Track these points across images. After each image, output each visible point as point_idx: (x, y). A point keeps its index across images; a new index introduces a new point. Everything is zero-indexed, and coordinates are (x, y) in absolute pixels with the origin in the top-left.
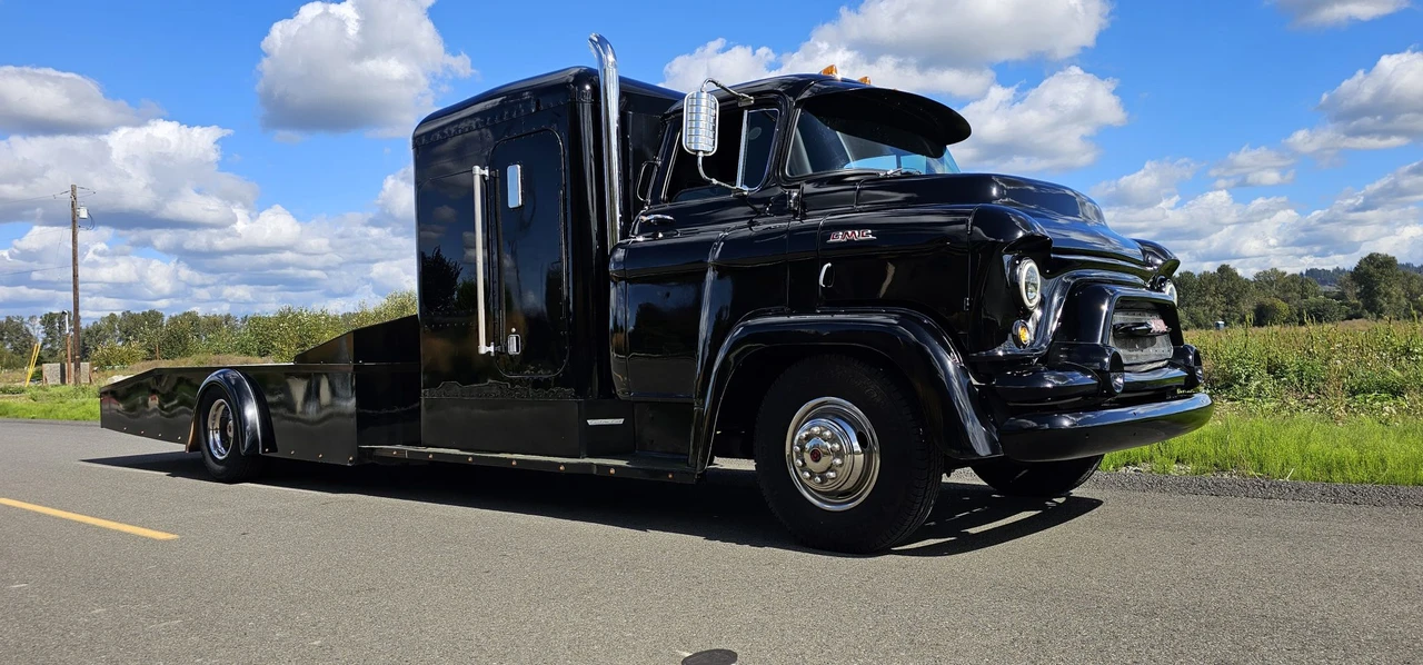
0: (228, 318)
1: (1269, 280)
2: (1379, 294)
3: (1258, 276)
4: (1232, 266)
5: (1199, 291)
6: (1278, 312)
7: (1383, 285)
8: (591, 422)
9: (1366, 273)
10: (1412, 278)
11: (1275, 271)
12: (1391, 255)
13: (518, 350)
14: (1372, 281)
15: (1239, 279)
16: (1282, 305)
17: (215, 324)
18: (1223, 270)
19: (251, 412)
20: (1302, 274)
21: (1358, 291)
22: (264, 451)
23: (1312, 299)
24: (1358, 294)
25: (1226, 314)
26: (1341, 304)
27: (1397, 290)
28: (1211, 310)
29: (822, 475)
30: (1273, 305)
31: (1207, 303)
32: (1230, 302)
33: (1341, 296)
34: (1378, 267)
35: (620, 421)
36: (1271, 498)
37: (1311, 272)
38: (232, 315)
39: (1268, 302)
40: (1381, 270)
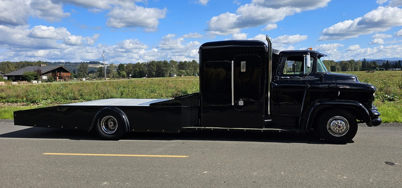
5: (188, 66)
8: (265, 121)
13: (242, 104)
19: (125, 120)
29: (340, 130)
31: (190, 69)
35: (271, 120)
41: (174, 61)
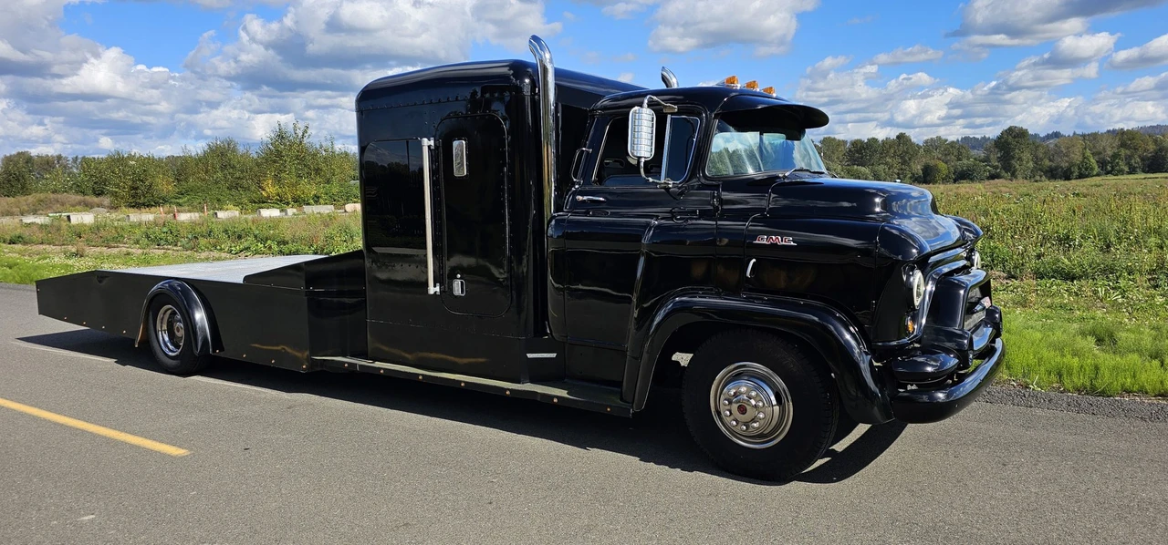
0: (59, 157)
1: (935, 145)
2: (1013, 158)
3: (926, 142)
4: (907, 134)
5: (882, 154)
6: (939, 171)
7: (1017, 151)
8: (530, 356)
9: (1006, 142)
10: (1038, 147)
11: (939, 138)
12: (1024, 128)
13: (462, 292)
14: (1010, 148)
15: (912, 144)
16: (942, 166)
17: (48, 164)
18: (900, 137)
19: (200, 316)
20: (958, 140)
21: (999, 155)
22: (214, 351)
23: (965, 161)
24: (998, 158)
25: (901, 172)
26: (986, 165)
27: (1026, 155)
28: (889, 169)
29: (746, 424)
30: (936, 165)
31: (886, 164)
32: (904, 162)
33: (986, 160)
34: (1015, 137)
35: (554, 355)
36: (1031, 407)
37: (966, 139)
38: (63, 155)
39: (932, 163)
40: (1017, 140)
41: (834, 139)
